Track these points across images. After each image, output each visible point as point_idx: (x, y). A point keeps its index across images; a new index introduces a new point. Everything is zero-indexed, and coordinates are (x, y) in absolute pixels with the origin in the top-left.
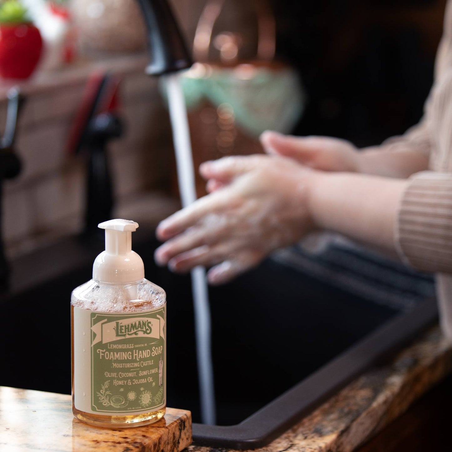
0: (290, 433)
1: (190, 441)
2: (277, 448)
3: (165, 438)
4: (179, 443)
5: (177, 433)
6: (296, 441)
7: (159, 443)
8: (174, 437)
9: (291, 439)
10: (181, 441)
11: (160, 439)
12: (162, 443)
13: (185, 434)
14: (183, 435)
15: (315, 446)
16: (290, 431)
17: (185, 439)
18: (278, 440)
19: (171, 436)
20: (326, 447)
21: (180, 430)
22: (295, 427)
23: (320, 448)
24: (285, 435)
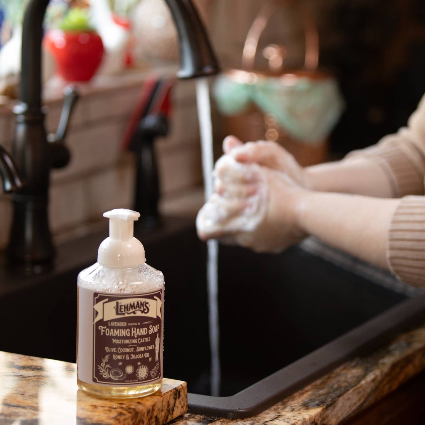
0: (280, 405)
1: (185, 409)
2: (264, 418)
3: (159, 405)
4: (173, 410)
5: (172, 402)
6: (283, 413)
7: (153, 410)
8: (169, 405)
9: (280, 410)
10: (175, 409)
11: (154, 406)
12: (156, 409)
13: (180, 403)
14: (177, 404)
15: (300, 418)
16: (280, 403)
17: (180, 407)
18: (267, 411)
19: (165, 403)
20: (310, 419)
21: (175, 399)
22: (286, 400)
23: (304, 419)
24: (275, 407)
